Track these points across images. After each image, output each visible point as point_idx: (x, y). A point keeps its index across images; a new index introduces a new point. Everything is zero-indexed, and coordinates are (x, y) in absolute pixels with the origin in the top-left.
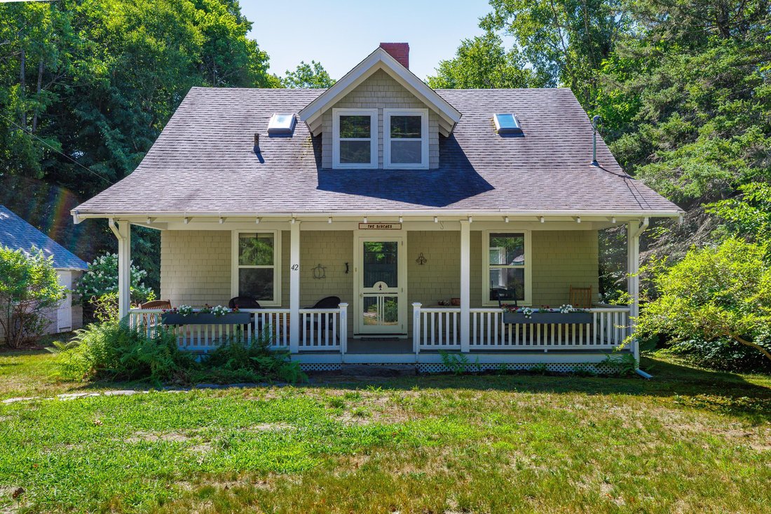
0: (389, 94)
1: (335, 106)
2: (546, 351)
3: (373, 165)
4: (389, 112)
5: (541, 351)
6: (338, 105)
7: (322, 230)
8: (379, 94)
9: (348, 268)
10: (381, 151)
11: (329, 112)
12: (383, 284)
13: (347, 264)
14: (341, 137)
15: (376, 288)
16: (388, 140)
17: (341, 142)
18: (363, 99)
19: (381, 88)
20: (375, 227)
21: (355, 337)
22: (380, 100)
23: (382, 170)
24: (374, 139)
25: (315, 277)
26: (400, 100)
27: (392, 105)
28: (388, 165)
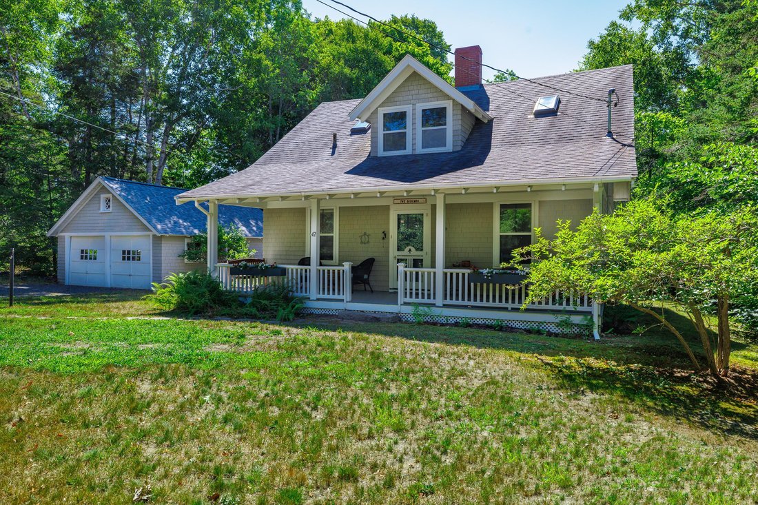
0: (421, 91)
1: (379, 106)
2: (509, 309)
3: (408, 151)
4: (421, 106)
5: (505, 309)
6: (381, 106)
7: (367, 205)
8: (414, 92)
9: (385, 235)
10: (414, 139)
11: (376, 111)
12: (413, 249)
13: (383, 232)
14: (384, 130)
15: (406, 252)
16: (420, 129)
17: (384, 134)
18: (401, 98)
19: (415, 87)
20: (406, 202)
21: (390, 291)
22: (414, 97)
23: (415, 155)
24: (409, 131)
25: (362, 242)
26: (430, 95)
27: (424, 100)
28: (420, 150)
